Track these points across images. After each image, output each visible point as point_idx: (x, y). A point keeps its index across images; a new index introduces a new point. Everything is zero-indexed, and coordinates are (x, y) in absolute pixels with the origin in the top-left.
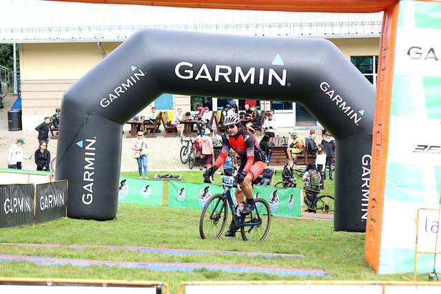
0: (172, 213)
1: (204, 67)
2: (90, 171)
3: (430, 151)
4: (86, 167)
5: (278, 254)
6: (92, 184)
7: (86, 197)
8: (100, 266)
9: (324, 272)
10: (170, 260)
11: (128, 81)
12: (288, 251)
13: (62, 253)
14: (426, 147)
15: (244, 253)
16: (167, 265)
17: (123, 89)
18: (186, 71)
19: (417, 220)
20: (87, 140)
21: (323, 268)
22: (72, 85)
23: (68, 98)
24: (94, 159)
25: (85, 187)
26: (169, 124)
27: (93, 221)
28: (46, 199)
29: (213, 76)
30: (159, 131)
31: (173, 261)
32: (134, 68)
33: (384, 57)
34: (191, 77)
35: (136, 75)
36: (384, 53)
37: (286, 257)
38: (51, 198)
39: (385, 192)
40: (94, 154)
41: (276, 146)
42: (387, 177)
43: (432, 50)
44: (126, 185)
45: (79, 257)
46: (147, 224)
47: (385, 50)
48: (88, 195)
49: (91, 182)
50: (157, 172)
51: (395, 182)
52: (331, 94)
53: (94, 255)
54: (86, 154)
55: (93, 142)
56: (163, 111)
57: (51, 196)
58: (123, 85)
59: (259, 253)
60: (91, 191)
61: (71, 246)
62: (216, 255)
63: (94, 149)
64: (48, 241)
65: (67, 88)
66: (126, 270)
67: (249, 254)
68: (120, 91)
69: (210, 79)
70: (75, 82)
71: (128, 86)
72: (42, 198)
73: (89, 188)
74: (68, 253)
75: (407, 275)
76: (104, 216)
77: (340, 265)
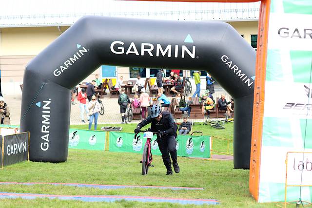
0: (112, 156)
1: (133, 45)
2: (47, 125)
3: (296, 107)
4: (44, 122)
5: (184, 188)
6: (48, 135)
7: (43, 145)
8: (44, 199)
9: (215, 202)
10: (99, 194)
11: (75, 56)
12: (191, 185)
13: (15, 189)
14: (293, 104)
15: (157, 188)
16: (96, 197)
17: (71, 62)
18: (119, 48)
19: (286, 161)
20: (44, 102)
21: (215, 198)
22: (32, 59)
23: (29, 69)
24: (49, 116)
25: (43, 137)
26: (113, 88)
27: (49, 163)
28: (12, 147)
29: (139, 52)
30: (106, 94)
31: (101, 194)
32: (79, 46)
33: (261, 36)
34: (123, 52)
35: (80, 51)
36: (261, 32)
37: (189, 190)
38: (15, 146)
39: (263, 140)
40: (49, 112)
41: (194, 104)
42: (264, 128)
43: (296, 30)
44: (77, 136)
45: (29, 192)
46: (91, 166)
47: (262, 30)
48: (45, 143)
49: (47, 133)
50: (104, 125)
51: (270, 132)
52: (229, 64)
53: (41, 190)
54: (43, 112)
55: (49, 102)
56: (108, 78)
57: (15, 144)
58: (71, 59)
59: (169, 187)
60: (47, 140)
61: (24, 184)
62: (135, 189)
63: (50, 108)
64: (7, 180)
65: (28, 62)
66: (63, 201)
67: (160, 188)
68: (69, 64)
69: (137, 54)
70: (35, 57)
71: (75, 60)
72: (9, 146)
73: (46, 138)
74: (20, 189)
75: (280, 203)
76: (58, 159)
77: (230, 195)
